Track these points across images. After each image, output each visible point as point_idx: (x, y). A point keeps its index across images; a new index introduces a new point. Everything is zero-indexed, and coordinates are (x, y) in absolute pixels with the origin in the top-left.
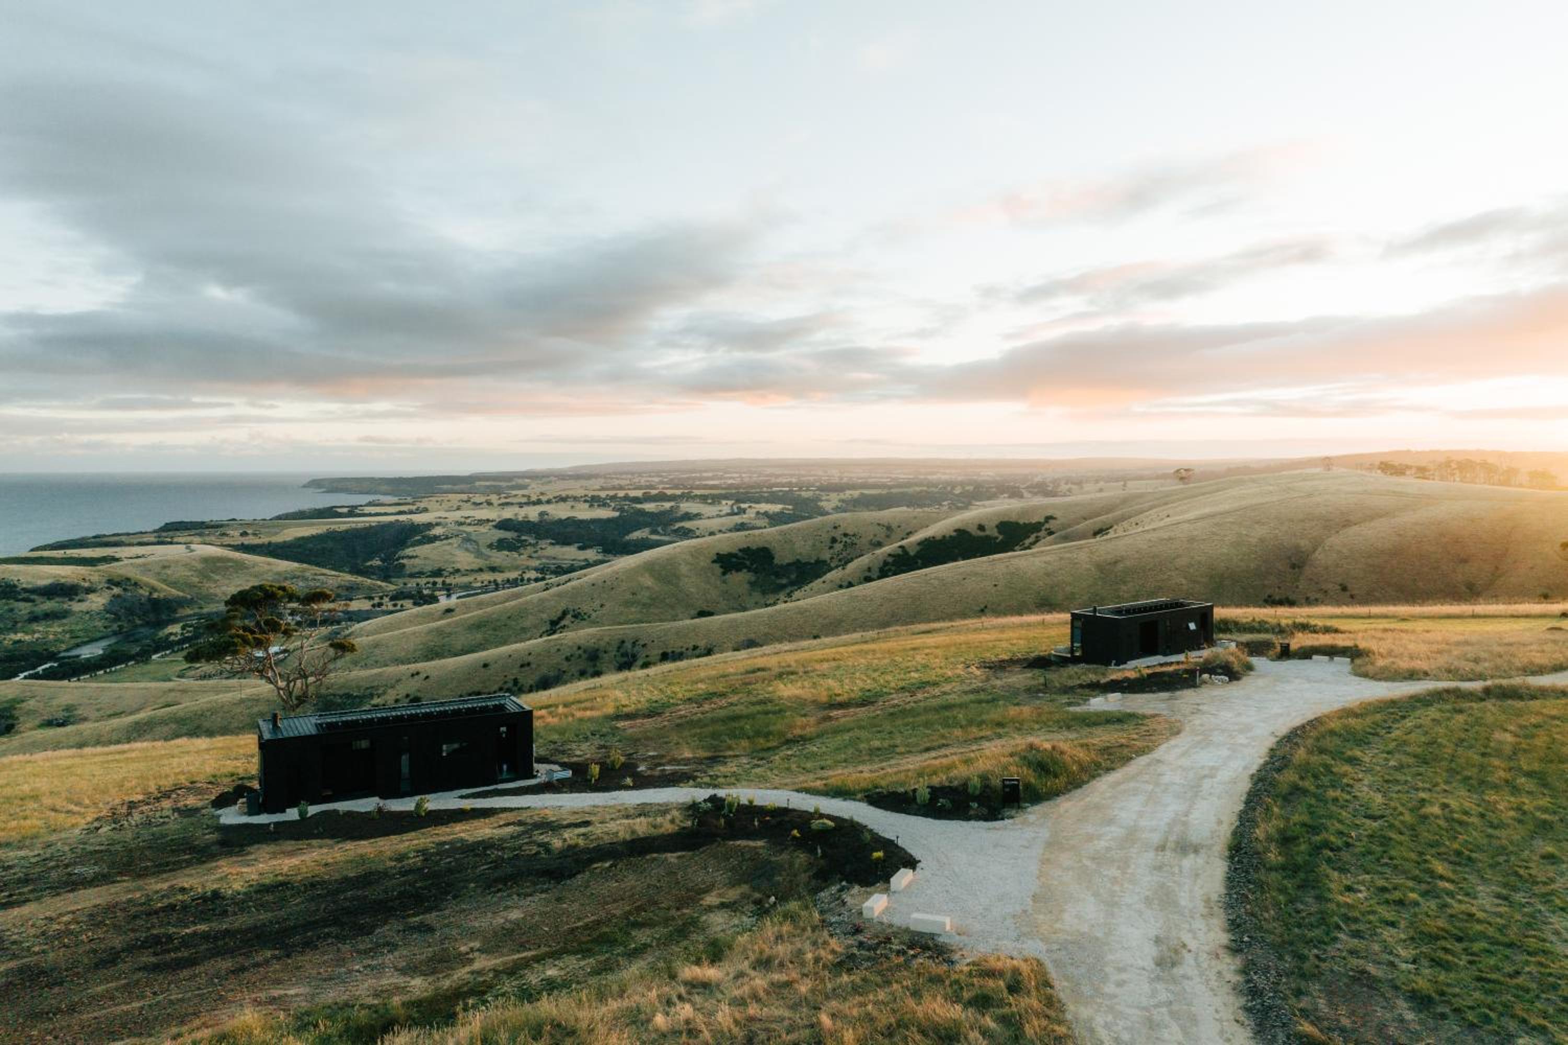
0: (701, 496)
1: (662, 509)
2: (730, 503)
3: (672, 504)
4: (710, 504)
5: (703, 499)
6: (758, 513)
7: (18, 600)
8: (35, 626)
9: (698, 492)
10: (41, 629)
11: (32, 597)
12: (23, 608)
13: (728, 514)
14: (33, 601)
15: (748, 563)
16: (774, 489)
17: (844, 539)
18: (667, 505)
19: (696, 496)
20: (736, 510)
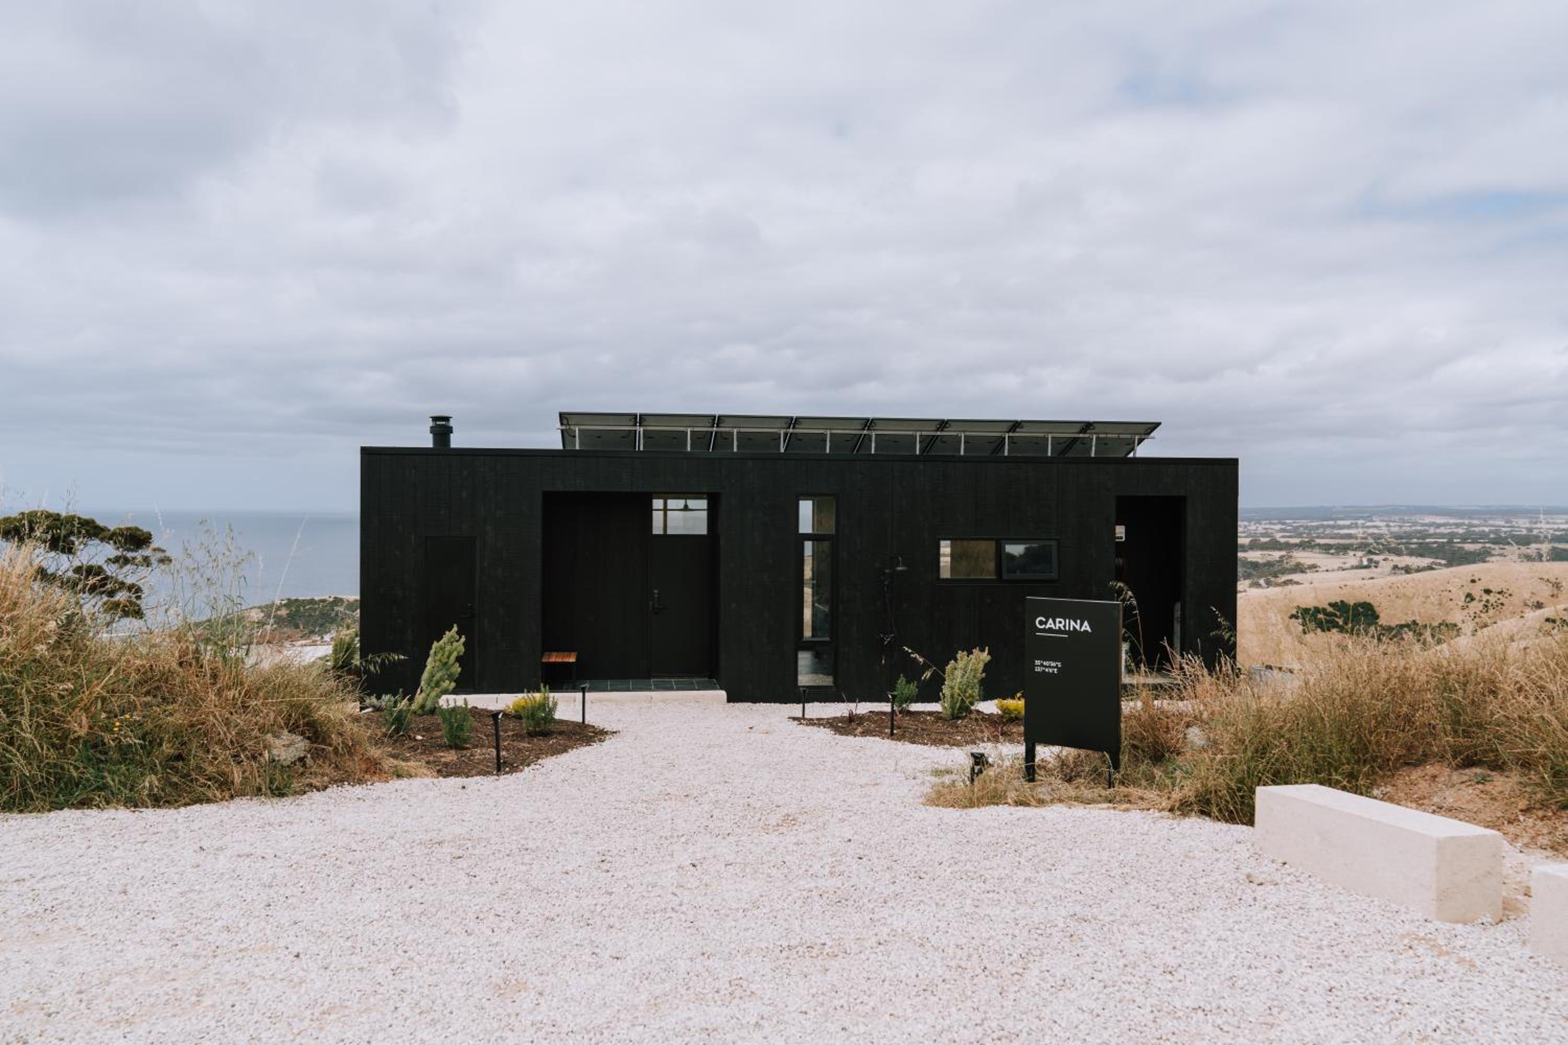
0: (1324, 545)
1: (1269, 559)
2: (1359, 554)
3: (1283, 553)
4: (1332, 554)
5: (1326, 548)
6: (1395, 567)
9: (1322, 541)
13: (1353, 568)
15: (1341, 622)
16: (1428, 540)
17: (1485, 597)
18: (1276, 555)
19: (1319, 545)
20: (1365, 563)
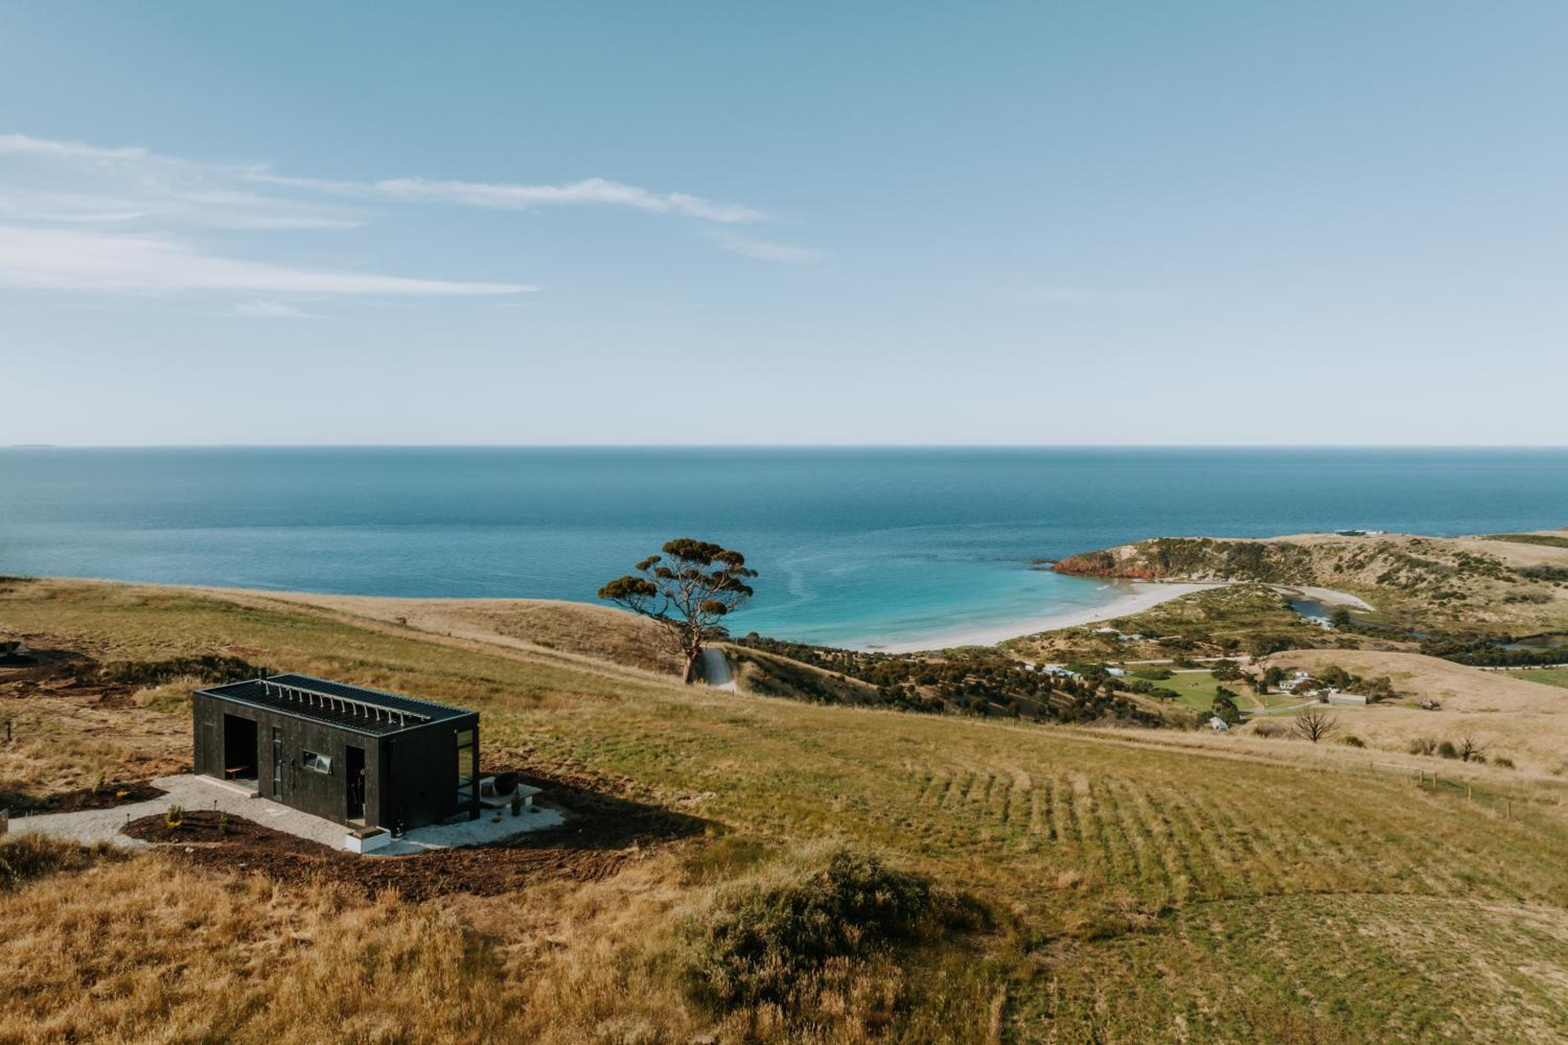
7: (1498, 579)
8: (1509, 607)
10: (1514, 611)
11: (1515, 577)
12: (1502, 588)
14: (1514, 581)
